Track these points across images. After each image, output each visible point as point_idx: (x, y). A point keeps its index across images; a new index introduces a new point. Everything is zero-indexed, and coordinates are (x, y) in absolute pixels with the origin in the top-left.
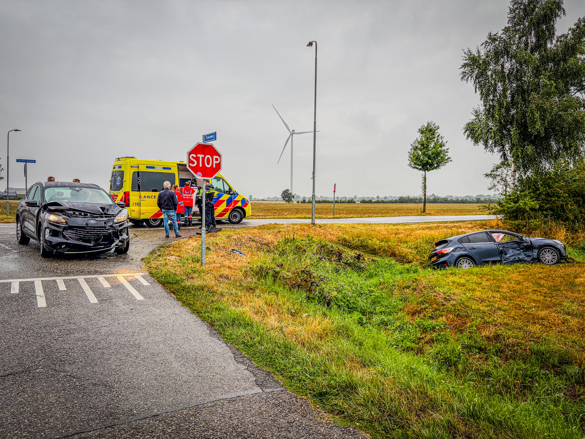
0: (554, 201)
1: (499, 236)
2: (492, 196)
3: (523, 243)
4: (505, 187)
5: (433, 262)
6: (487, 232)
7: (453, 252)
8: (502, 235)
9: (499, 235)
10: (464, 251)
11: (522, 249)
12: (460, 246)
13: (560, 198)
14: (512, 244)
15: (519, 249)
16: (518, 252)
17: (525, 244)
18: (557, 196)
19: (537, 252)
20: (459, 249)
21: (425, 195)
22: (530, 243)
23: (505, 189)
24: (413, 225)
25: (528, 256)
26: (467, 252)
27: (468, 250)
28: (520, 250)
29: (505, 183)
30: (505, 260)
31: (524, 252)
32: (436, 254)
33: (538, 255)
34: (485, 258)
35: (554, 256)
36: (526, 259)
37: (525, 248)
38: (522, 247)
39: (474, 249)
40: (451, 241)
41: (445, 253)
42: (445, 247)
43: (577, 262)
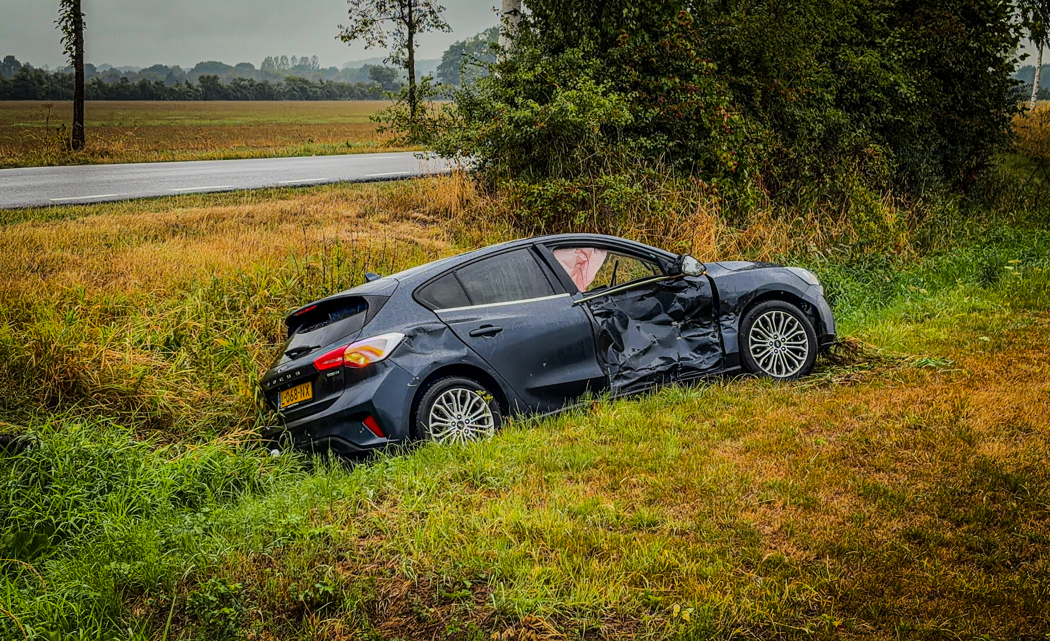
0: (668, 92)
1: (582, 263)
2: (258, 67)
3: (680, 289)
4: (406, 30)
5: (291, 415)
6: (534, 248)
7: (398, 356)
8: (597, 258)
9: (583, 257)
10: (448, 346)
11: (677, 316)
12: (427, 321)
13: (687, 77)
14: (642, 299)
15: (663, 317)
16: (663, 332)
17: (690, 294)
18: (677, 71)
19: (736, 326)
20: (424, 339)
21: (78, 59)
22: (709, 292)
23: (406, 37)
24: (93, 218)
25: (703, 348)
26: (465, 351)
27: (466, 338)
28: (668, 323)
29: (406, 11)
30: (618, 378)
31: (684, 328)
32: (309, 374)
33: (742, 340)
34: (540, 371)
35: (795, 339)
36: (697, 360)
37: (687, 312)
38: (678, 306)
39: (493, 333)
40: (382, 300)
41: (362, 362)
42: (357, 334)
43: (869, 359)
